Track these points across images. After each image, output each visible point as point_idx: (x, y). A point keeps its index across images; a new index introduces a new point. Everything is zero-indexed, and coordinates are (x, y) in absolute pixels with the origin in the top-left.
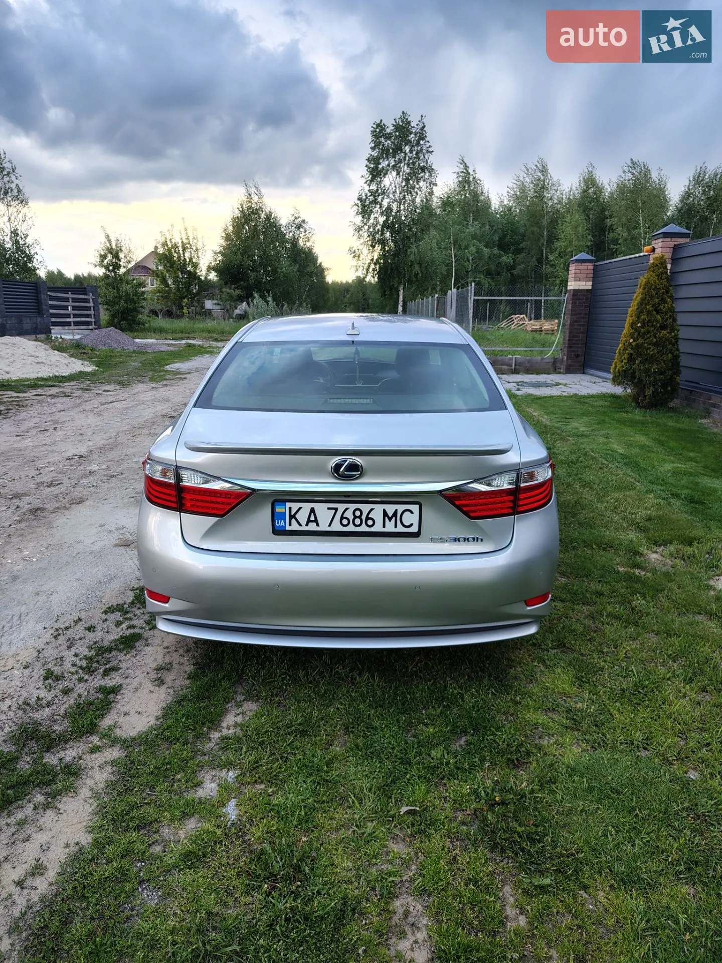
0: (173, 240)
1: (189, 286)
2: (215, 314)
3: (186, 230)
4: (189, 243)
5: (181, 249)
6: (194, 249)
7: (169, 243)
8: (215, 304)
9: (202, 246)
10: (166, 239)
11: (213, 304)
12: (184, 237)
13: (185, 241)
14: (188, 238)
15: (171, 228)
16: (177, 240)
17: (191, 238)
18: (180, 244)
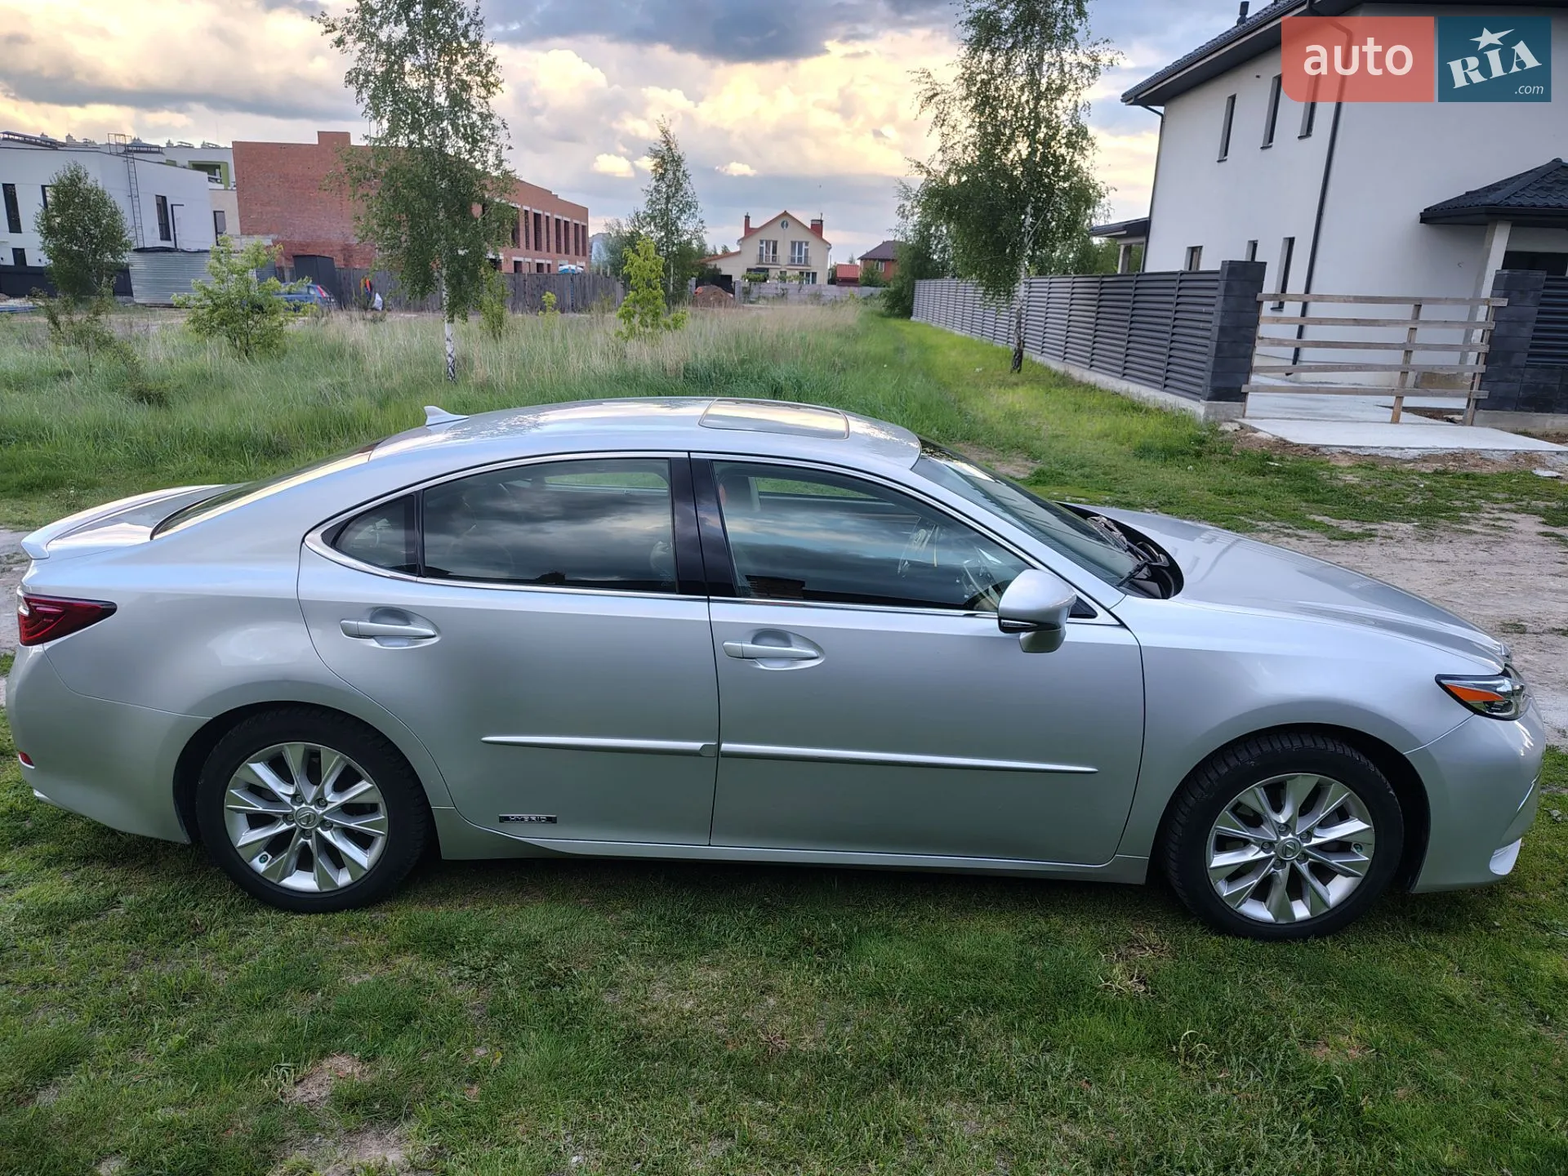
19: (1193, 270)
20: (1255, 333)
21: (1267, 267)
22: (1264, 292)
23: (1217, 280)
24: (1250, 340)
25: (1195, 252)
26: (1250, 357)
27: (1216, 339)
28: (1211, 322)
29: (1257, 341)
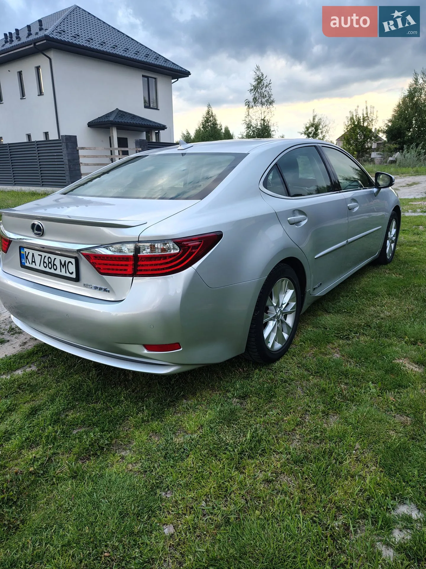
0: (357, 116)
1: (364, 144)
2: (376, 161)
3: (367, 108)
4: (367, 116)
5: (362, 120)
6: (370, 120)
7: (355, 118)
8: (379, 154)
9: (375, 118)
10: (353, 115)
11: (377, 154)
12: (365, 113)
13: (365, 116)
14: (367, 114)
15: (357, 108)
16: (360, 115)
17: (369, 113)
18: (362, 118)
19: (48, 140)
20: (79, 161)
21: (77, 137)
22: (78, 146)
23: (61, 143)
24: (78, 164)
25: (46, 134)
26: (79, 170)
27: (68, 164)
28: (63, 158)
29: (81, 164)
